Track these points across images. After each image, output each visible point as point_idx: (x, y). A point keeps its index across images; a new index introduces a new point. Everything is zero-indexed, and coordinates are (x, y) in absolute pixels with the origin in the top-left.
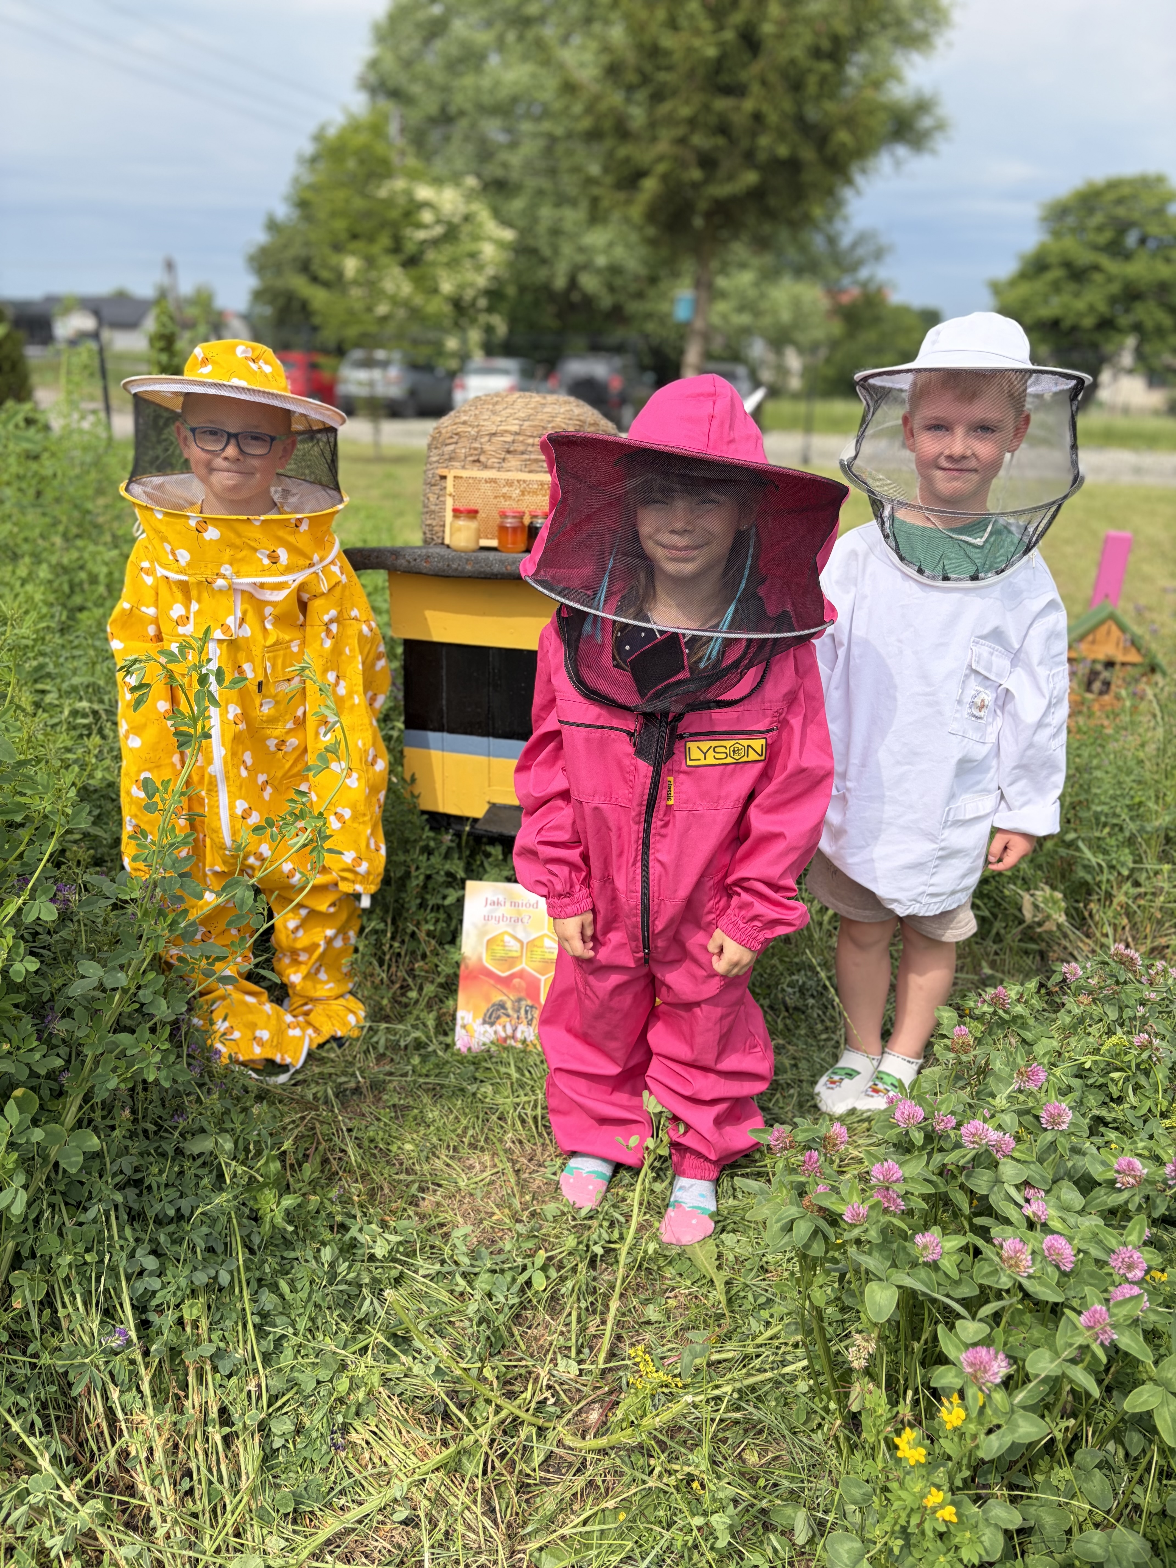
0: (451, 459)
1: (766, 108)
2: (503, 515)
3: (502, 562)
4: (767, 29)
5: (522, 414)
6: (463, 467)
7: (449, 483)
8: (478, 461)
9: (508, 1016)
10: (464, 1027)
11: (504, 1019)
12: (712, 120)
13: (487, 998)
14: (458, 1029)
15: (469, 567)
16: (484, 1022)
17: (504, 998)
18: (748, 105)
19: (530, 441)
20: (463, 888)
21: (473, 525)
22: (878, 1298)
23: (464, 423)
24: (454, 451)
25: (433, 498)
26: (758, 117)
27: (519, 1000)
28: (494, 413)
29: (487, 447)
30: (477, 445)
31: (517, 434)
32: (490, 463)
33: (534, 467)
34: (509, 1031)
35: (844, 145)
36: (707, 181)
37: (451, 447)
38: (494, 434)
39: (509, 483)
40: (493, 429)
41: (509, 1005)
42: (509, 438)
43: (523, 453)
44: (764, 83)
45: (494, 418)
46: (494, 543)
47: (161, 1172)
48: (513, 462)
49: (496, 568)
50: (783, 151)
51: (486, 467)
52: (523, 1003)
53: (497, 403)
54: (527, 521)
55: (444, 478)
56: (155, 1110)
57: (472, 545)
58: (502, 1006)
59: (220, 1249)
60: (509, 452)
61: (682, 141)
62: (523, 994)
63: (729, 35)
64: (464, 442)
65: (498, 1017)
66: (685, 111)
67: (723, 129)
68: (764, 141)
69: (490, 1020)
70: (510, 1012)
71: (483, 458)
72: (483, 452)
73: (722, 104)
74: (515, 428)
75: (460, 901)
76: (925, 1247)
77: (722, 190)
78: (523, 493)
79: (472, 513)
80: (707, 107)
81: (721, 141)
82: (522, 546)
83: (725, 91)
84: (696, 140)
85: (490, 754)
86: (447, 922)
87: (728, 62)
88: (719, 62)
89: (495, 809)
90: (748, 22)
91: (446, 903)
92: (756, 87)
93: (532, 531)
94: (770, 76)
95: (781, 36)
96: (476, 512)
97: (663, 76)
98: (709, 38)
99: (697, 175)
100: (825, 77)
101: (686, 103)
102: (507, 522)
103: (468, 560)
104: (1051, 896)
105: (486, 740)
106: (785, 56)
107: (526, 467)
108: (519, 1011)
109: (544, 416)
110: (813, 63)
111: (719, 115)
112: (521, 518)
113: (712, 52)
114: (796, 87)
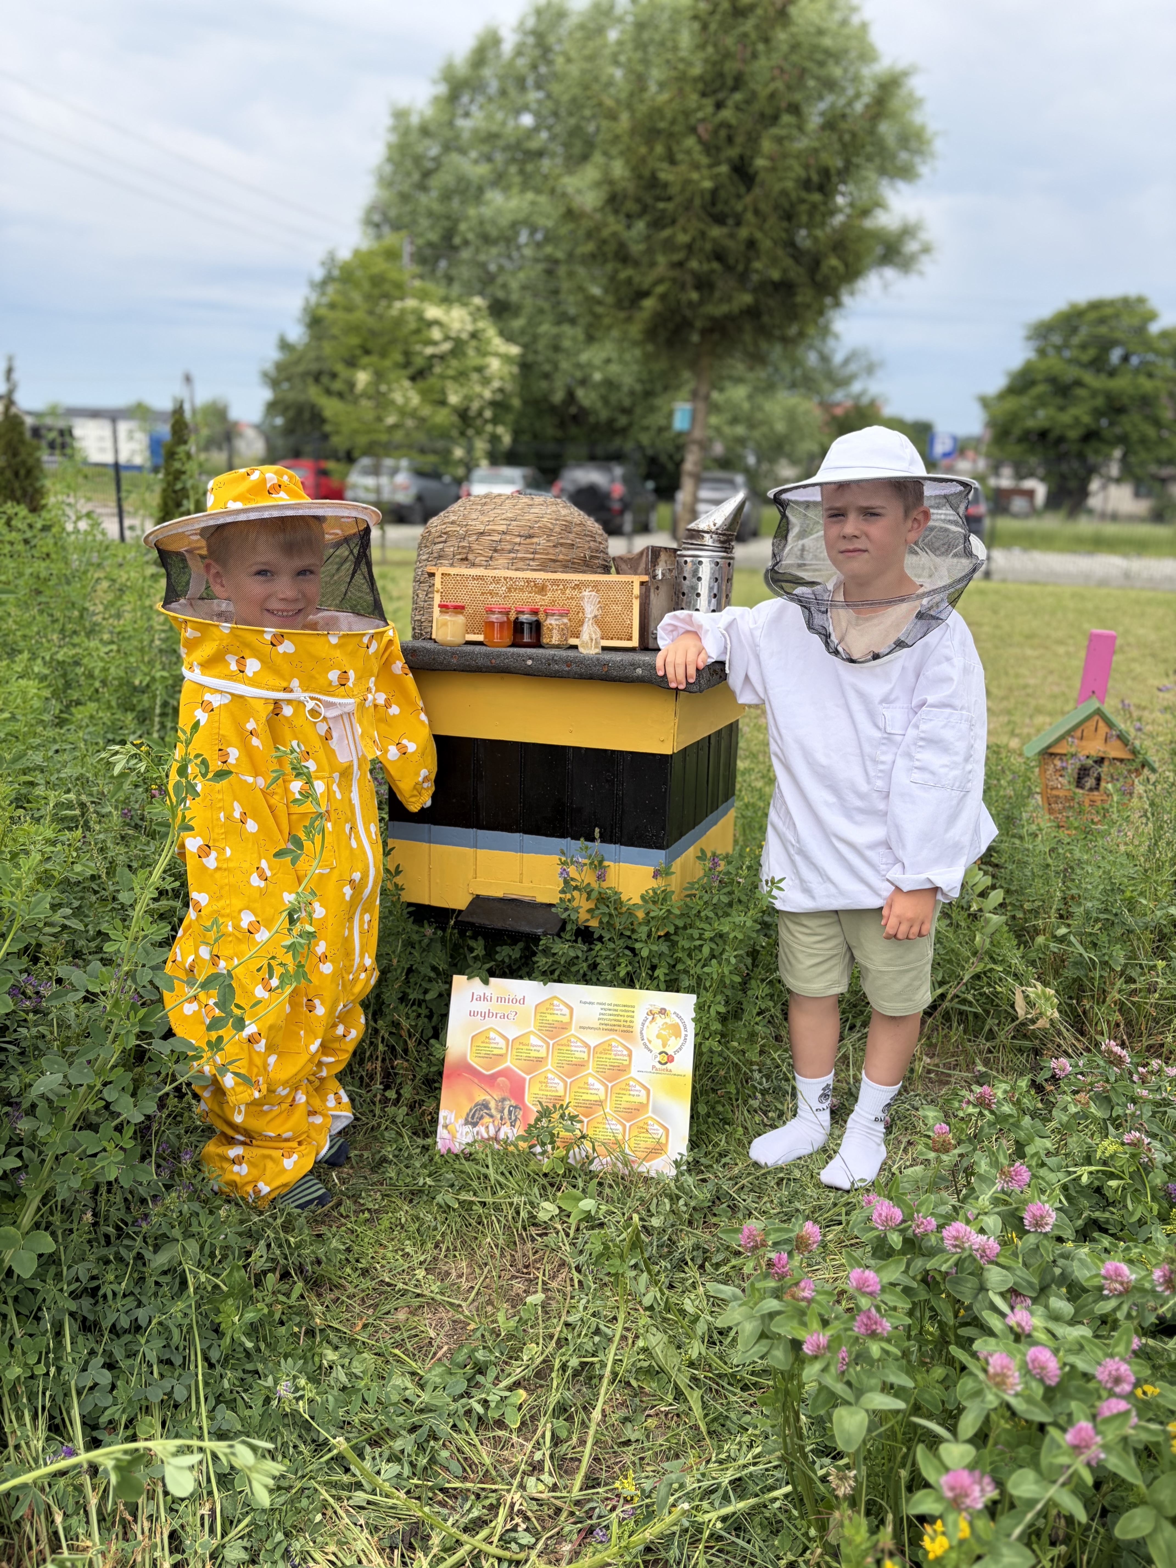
0: (440, 557)
1: (758, 235)
2: (490, 611)
3: (487, 655)
4: (760, 162)
5: (509, 515)
6: (452, 565)
7: (438, 580)
8: (466, 559)
9: (491, 1116)
10: (446, 1127)
11: (487, 1119)
12: (708, 246)
13: (469, 1097)
14: (440, 1128)
15: (454, 661)
16: (467, 1123)
17: (488, 1098)
18: (744, 233)
19: (518, 540)
20: (450, 983)
21: (460, 619)
22: (846, 1424)
23: (453, 523)
24: (442, 550)
25: (422, 595)
26: (751, 244)
27: (503, 1100)
28: (483, 513)
29: (475, 546)
30: (465, 544)
31: (504, 533)
32: (477, 561)
33: (520, 565)
34: (492, 1132)
35: (834, 269)
36: (702, 302)
37: (441, 546)
38: (482, 534)
39: (497, 580)
40: (481, 528)
41: (492, 1105)
42: (497, 537)
43: (510, 552)
44: (757, 212)
45: (482, 518)
46: (480, 638)
47: (118, 1279)
48: (502, 561)
49: (481, 662)
50: (776, 275)
51: (473, 565)
52: (507, 1103)
53: (485, 504)
54: (513, 616)
55: (432, 575)
56: (118, 1214)
57: (459, 640)
58: (485, 1106)
59: (178, 1361)
60: (496, 551)
61: (680, 264)
62: (506, 1094)
63: (724, 169)
64: (453, 541)
65: (481, 1118)
66: (683, 238)
67: (719, 256)
68: (757, 265)
69: (472, 1121)
70: (493, 1112)
71: (470, 557)
72: (471, 550)
73: (716, 232)
74: (503, 528)
75: (445, 997)
77: (717, 309)
78: (510, 590)
79: (459, 609)
80: (703, 234)
81: (716, 265)
82: (508, 640)
83: (720, 219)
84: (694, 264)
85: (475, 846)
86: (430, 1017)
87: (723, 194)
88: (714, 192)
89: (478, 901)
90: (742, 157)
91: (429, 997)
92: (749, 216)
93: (518, 626)
94: (763, 207)
95: (773, 169)
96: (463, 608)
97: (661, 205)
98: (705, 172)
99: (694, 296)
100: (814, 207)
101: (685, 230)
102: (494, 618)
103: (453, 653)
104: (1043, 992)
105: (472, 831)
106: (777, 187)
107: (512, 564)
108: (502, 1111)
109: (531, 517)
110: (804, 195)
111: (714, 240)
112: (507, 613)
113: (708, 184)
114: (789, 216)
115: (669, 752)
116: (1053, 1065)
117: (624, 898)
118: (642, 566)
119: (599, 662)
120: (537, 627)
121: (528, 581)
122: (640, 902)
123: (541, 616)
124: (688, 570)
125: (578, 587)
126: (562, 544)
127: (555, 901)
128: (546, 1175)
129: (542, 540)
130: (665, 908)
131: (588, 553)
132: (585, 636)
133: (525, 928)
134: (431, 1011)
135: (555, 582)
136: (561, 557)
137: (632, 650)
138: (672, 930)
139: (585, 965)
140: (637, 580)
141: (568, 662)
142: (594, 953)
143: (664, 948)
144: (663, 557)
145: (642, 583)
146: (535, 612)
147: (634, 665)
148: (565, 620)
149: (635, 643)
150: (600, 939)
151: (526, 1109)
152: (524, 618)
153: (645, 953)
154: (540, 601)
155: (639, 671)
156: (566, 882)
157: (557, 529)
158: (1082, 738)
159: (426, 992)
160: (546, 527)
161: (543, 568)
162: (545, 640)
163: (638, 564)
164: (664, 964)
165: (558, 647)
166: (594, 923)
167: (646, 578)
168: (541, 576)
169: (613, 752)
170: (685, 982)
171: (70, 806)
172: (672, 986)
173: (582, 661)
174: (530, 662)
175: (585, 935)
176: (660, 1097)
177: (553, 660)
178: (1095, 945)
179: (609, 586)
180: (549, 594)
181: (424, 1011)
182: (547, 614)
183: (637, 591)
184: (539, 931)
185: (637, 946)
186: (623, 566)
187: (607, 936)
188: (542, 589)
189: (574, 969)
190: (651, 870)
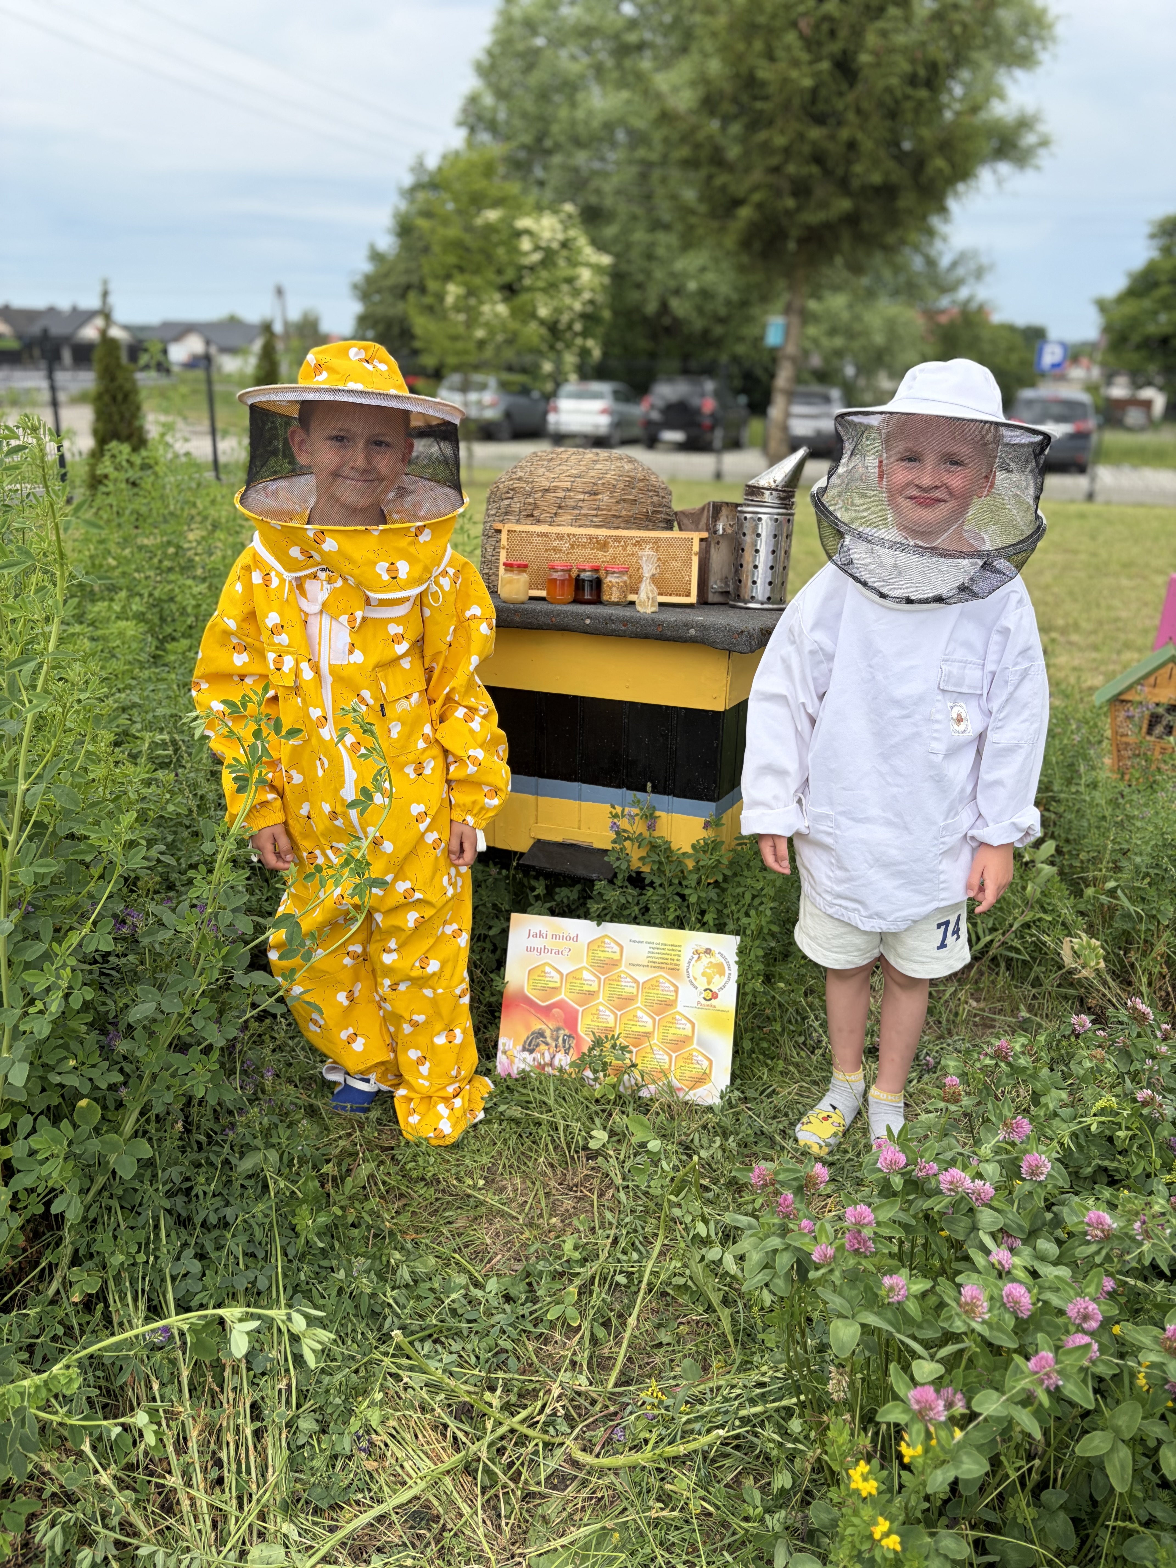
0: (507, 513)
1: (860, 136)
2: (553, 569)
3: (547, 614)
4: (864, 58)
5: (574, 472)
6: (518, 522)
7: (504, 536)
8: (532, 515)
9: (547, 1044)
10: (505, 1052)
11: (543, 1047)
12: (806, 149)
13: (527, 1026)
14: (499, 1054)
15: (517, 618)
16: (524, 1049)
17: (544, 1027)
18: (844, 134)
19: (581, 497)
20: (508, 919)
21: (524, 577)
22: (841, 1334)
23: (520, 479)
24: (509, 506)
25: (489, 550)
26: (852, 145)
27: (558, 1029)
28: (548, 470)
29: (540, 503)
30: (531, 500)
31: (568, 490)
32: (542, 517)
33: (584, 521)
34: (547, 1058)
35: (940, 171)
36: (799, 209)
37: (507, 502)
38: (547, 490)
39: (560, 537)
40: (547, 485)
41: (548, 1033)
42: (561, 494)
43: (574, 508)
44: (859, 111)
45: (547, 475)
46: (543, 593)
47: (208, 1181)
48: (566, 517)
49: (542, 620)
50: (877, 178)
51: (539, 521)
52: (562, 1032)
53: (551, 460)
54: (574, 574)
55: (499, 531)
56: (207, 1124)
57: (523, 597)
58: (541, 1034)
59: (261, 1255)
60: (560, 507)
61: (776, 170)
62: (561, 1024)
63: (825, 65)
64: (519, 498)
65: (538, 1045)
66: (780, 141)
67: (818, 158)
68: (858, 168)
69: (529, 1048)
70: (549, 1040)
71: (536, 513)
72: (536, 506)
73: (815, 133)
74: (568, 485)
75: (505, 932)
76: (891, 1289)
77: (813, 217)
78: (572, 546)
79: (523, 567)
80: (801, 137)
81: (815, 170)
82: (570, 597)
83: (820, 120)
84: (791, 169)
85: (537, 793)
86: (494, 951)
87: (824, 92)
88: (814, 92)
89: (539, 844)
90: (845, 52)
91: (492, 933)
92: (851, 116)
93: (579, 583)
94: (866, 105)
95: (878, 65)
96: (526, 566)
97: (759, 105)
98: (805, 69)
99: (790, 203)
100: (920, 104)
101: (782, 132)
102: (555, 575)
103: (516, 611)
104: (1088, 943)
105: (533, 780)
106: (881, 84)
107: (576, 522)
108: (557, 1040)
109: (595, 473)
110: (909, 91)
111: (814, 143)
112: (570, 570)
113: (807, 82)
114: (893, 114)
115: (721, 709)
116: (1073, 1021)
117: (674, 846)
118: (704, 520)
119: (654, 622)
120: (597, 584)
121: (591, 538)
122: (690, 851)
123: (602, 573)
124: (748, 527)
125: (638, 543)
126: (624, 500)
127: (609, 847)
128: (597, 1101)
129: (605, 497)
130: (715, 857)
131: (650, 508)
132: (643, 595)
133: (581, 872)
134: (494, 945)
135: (617, 539)
136: (624, 513)
137: (690, 606)
138: (720, 879)
139: (636, 909)
140: (696, 536)
141: (625, 622)
142: (645, 898)
143: (713, 894)
144: (724, 511)
145: (702, 540)
146: (596, 570)
147: (687, 626)
148: (625, 578)
149: (693, 599)
150: (652, 884)
151: (579, 1038)
152: (585, 575)
153: (693, 899)
154: (601, 558)
155: (692, 632)
156: (618, 833)
157: (621, 485)
158: (1155, 686)
159: (490, 928)
160: (609, 483)
161: (606, 524)
162: (605, 598)
163: (699, 519)
164: (712, 909)
165: (617, 604)
166: (646, 869)
167: (705, 535)
168: (602, 532)
169: (668, 707)
170: (731, 926)
171: (164, 745)
172: (720, 929)
173: (637, 621)
174: (588, 621)
175: (637, 880)
176: (705, 1031)
177: (610, 619)
178: (1143, 899)
179: (669, 543)
180: (611, 551)
181: (488, 945)
182: (607, 573)
183: (696, 548)
184: (594, 876)
185: (687, 892)
186: (685, 521)
187: (658, 882)
188: (603, 545)
189: (626, 913)
190: (701, 821)
